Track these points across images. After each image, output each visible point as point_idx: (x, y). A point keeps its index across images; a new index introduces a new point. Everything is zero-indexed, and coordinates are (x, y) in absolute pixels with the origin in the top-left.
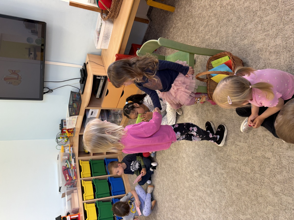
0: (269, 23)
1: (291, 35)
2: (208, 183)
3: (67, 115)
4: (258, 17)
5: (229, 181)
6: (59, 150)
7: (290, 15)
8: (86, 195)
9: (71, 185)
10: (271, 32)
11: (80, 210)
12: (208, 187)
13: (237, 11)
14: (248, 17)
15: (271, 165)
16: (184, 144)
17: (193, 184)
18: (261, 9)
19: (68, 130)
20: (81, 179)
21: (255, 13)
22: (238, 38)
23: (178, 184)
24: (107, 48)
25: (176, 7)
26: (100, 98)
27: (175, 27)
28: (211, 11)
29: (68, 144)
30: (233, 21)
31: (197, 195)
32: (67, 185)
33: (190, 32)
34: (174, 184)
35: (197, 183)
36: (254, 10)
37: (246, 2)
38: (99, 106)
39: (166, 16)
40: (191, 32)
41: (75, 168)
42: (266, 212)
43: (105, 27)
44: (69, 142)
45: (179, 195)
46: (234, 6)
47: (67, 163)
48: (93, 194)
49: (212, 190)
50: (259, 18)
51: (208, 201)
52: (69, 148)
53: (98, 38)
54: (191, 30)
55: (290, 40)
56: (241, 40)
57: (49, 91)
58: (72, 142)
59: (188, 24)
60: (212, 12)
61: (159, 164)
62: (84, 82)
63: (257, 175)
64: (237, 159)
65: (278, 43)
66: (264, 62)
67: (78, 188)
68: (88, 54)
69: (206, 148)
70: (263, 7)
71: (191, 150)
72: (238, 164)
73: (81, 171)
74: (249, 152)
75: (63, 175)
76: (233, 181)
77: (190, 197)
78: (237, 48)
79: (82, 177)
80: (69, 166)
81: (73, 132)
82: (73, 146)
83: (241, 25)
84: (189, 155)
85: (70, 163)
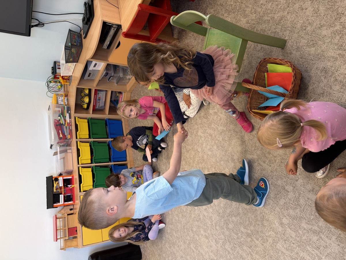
3: (62, 57)
6: (51, 98)
8: (82, 159)
11: (74, 172)
14: (329, 17)
19: (62, 77)
20: (77, 140)
21: (339, 16)
22: (305, 41)
26: (108, 49)
29: (62, 92)
32: (60, 143)
38: (105, 59)
41: (69, 124)
44: (63, 90)
47: (60, 117)
48: (90, 158)
52: (63, 98)
56: (307, 45)
57: (38, 25)
58: (67, 92)
62: (89, 23)
67: (73, 147)
71: (208, 147)
73: (78, 131)
75: (55, 130)
78: (299, 53)
79: (78, 138)
80: (62, 121)
82: (67, 95)
83: (315, 24)
84: (205, 152)
85: (64, 118)
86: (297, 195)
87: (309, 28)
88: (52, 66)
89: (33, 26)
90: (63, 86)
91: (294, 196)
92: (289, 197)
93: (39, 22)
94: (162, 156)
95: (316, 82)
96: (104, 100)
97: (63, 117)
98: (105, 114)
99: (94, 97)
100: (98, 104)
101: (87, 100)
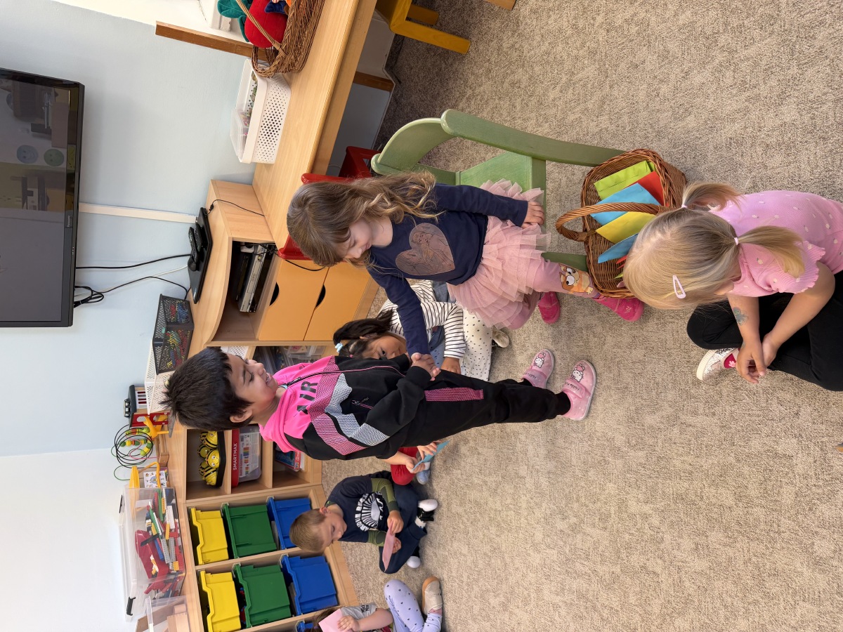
0: (756, 64)
1: (825, 94)
2: (601, 548)
3: (147, 372)
4: (722, 49)
5: (667, 537)
6: (125, 483)
7: (815, 38)
8: (215, 620)
9: (165, 589)
10: (763, 90)
12: (603, 562)
13: (656, 38)
14: (693, 51)
15: (797, 477)
16: (520, 436)
17: (555, 556)
18: (729, 28)
19: (152, 416)
20: (198, 568)
21: (712, 40)
22: (666, 114)
23: (508, 560)
24: (271, 160)
25: (474, 39)
26: (253, 312)
27: (474, 95)
28: (578, 44)
29: (153, 461)
30: (649, 67)
31: (570, 590)
32: (153, 591)
33: (518, 108)
34: (493, 561)
35: (567, 551)
36: (708, 33)
37: (683, 12)
38: (249, 335)
39: (444, 66)
40: (523, 108)
41: (176, 534)
42: (793, 623)
43: (266, 99)
44: (154, 454)
45: (512, 593)
46: (648, 25)
47: (150, 521)
48: (238, 613)
49: (617, 570)
50: (726, 54)
51: (607, 603)
52: (155, 473)
53: (246, 131)
54: (523, 100)
55: (825, 108)
56: (675, 118)
57: (90, 298)
58: (166, 456)
59: (513, 84)
60: (583, 45)
61: (444, 505)
62: (202, 265)
63: (758, 512)
64: (689, 468)
65: (788, 120)
66: (749, 175)
67: (188, 597)
68: (214, 182)
69: (589, 443)
70: (735, 22)
71: (543, 451)
72: (695, 482)
73: (198, 543)
74: (724, 443)
75: (139, 559)
76: (682, 537)
77: (547, 595)
78: (666, 140)
79: (200, 561)
80: (157, 529)
81: (167, 423)
82: (167, 466)
83: (672, 77)
84: (538, 468)
85: (162, 520)
86: (816, 451)
87: (664, 89)
88: (127, 398)
89: (77, 304)
90: (154, 446)
91: (811, 460)
92: (800, 469)
93: (92, 291)
94: (431, 543)
95: (728, 173)
96: (258, 453)
97: (157, 517)
98: (265, 488)
99: (233, 450)
100: (244, 466)
101: (214, 460)
